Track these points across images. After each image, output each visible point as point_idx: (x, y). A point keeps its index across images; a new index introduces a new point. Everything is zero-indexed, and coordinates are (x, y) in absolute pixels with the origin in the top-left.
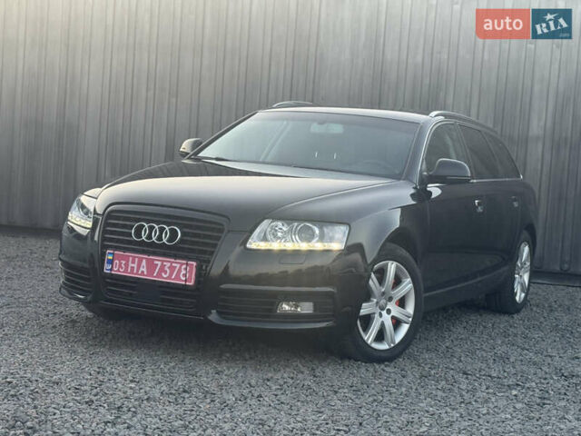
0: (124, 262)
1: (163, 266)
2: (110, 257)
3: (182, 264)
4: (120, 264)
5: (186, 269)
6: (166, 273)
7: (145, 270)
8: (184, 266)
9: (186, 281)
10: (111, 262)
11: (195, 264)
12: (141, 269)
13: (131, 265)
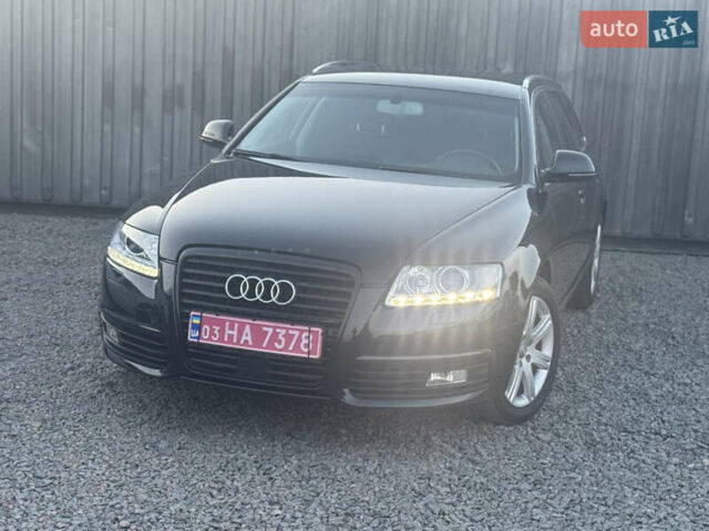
0: (218, 328)
1: (275, 334)
2: (197, 321)
3: (302, 331)
4: (212, 330)
6: (280, 343)
7: (249, 339)
8: (306, 334)
9: (309, 353)
10: (198, 327)
11: (320, 330)
12: (244, 338)
13: (228, 332)
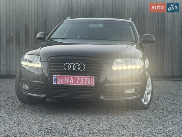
1: (80, 79)
4: (61, 80)
6: (82, 82)
7: (72, 81)
8: (90, 79)
9: (91, 84)
10: (56, 80)
11: (94, 77)
12: (71, 81)
13: (65, 80)
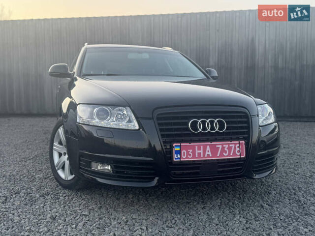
0: (191, 151)
1: (223, 148)
2: (178, 149)
3: (235, 144)
4: (188, 152)
5: (238, 147)
6: (226, 152)
7: (210, 153)
8: (238, 145)
9: (240, 155)
11: (243, 142)
12: (207, 153)
13: (197, 152)
